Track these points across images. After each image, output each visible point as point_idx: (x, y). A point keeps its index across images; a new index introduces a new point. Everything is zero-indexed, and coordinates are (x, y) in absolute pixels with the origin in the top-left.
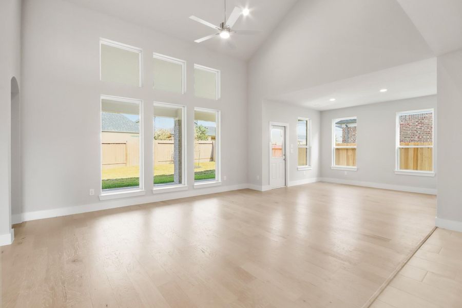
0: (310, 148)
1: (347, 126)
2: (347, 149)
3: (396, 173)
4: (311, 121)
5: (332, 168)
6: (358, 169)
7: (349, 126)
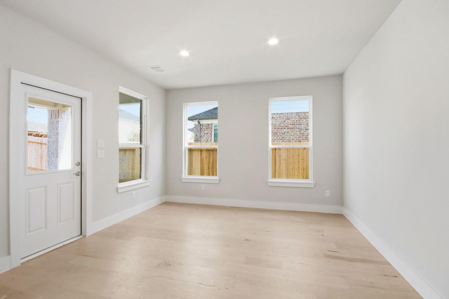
0: (146, 147)
1: (199, 123)
2: (201, 150)
3: (269, 184)
4: (148, 100)
5: (183, 181)
6: (220, 180)
7: (201, 123)
